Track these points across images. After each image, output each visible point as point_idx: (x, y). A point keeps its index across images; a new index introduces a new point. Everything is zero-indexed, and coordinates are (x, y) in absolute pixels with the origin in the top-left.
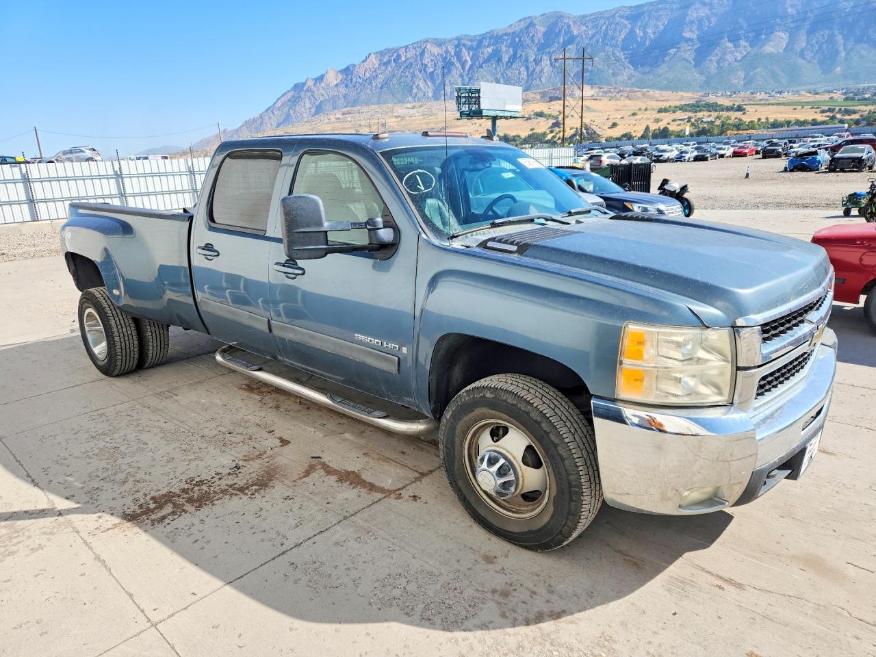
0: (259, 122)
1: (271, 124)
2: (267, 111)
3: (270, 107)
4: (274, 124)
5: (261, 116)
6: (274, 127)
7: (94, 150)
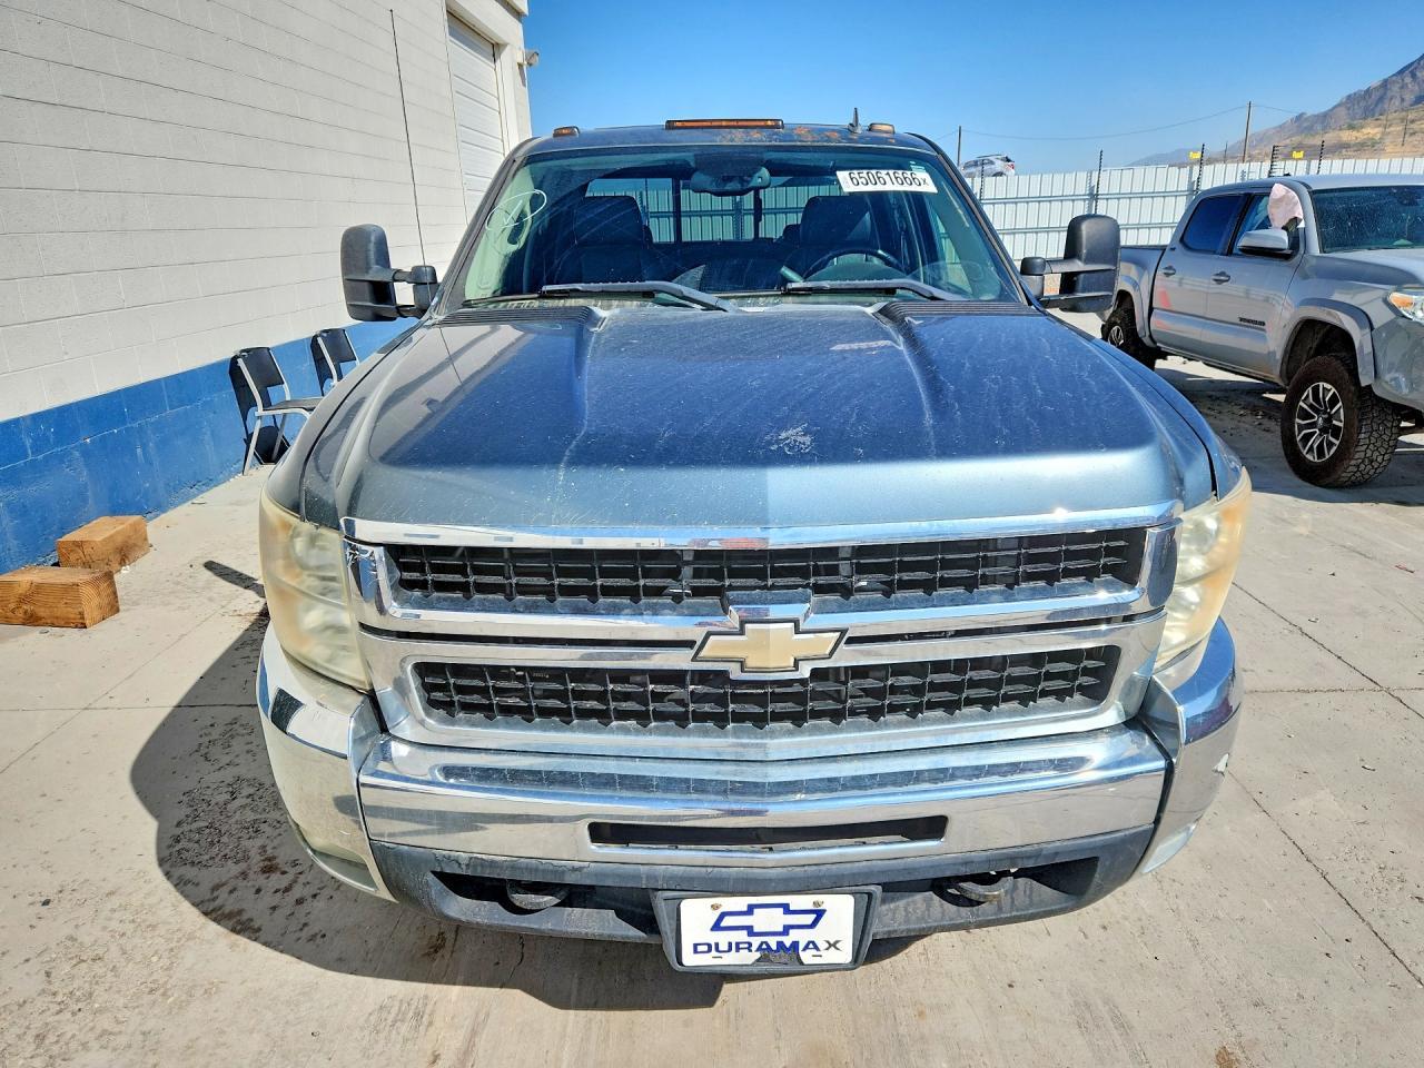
0: (1375, 96)
1: (1403, 100)
2: (1401, 72)
3: (1412, 63)
4: (1410, 97)
5: (1385, 84)
6: (1406, 104)
7: (1008, 160)
